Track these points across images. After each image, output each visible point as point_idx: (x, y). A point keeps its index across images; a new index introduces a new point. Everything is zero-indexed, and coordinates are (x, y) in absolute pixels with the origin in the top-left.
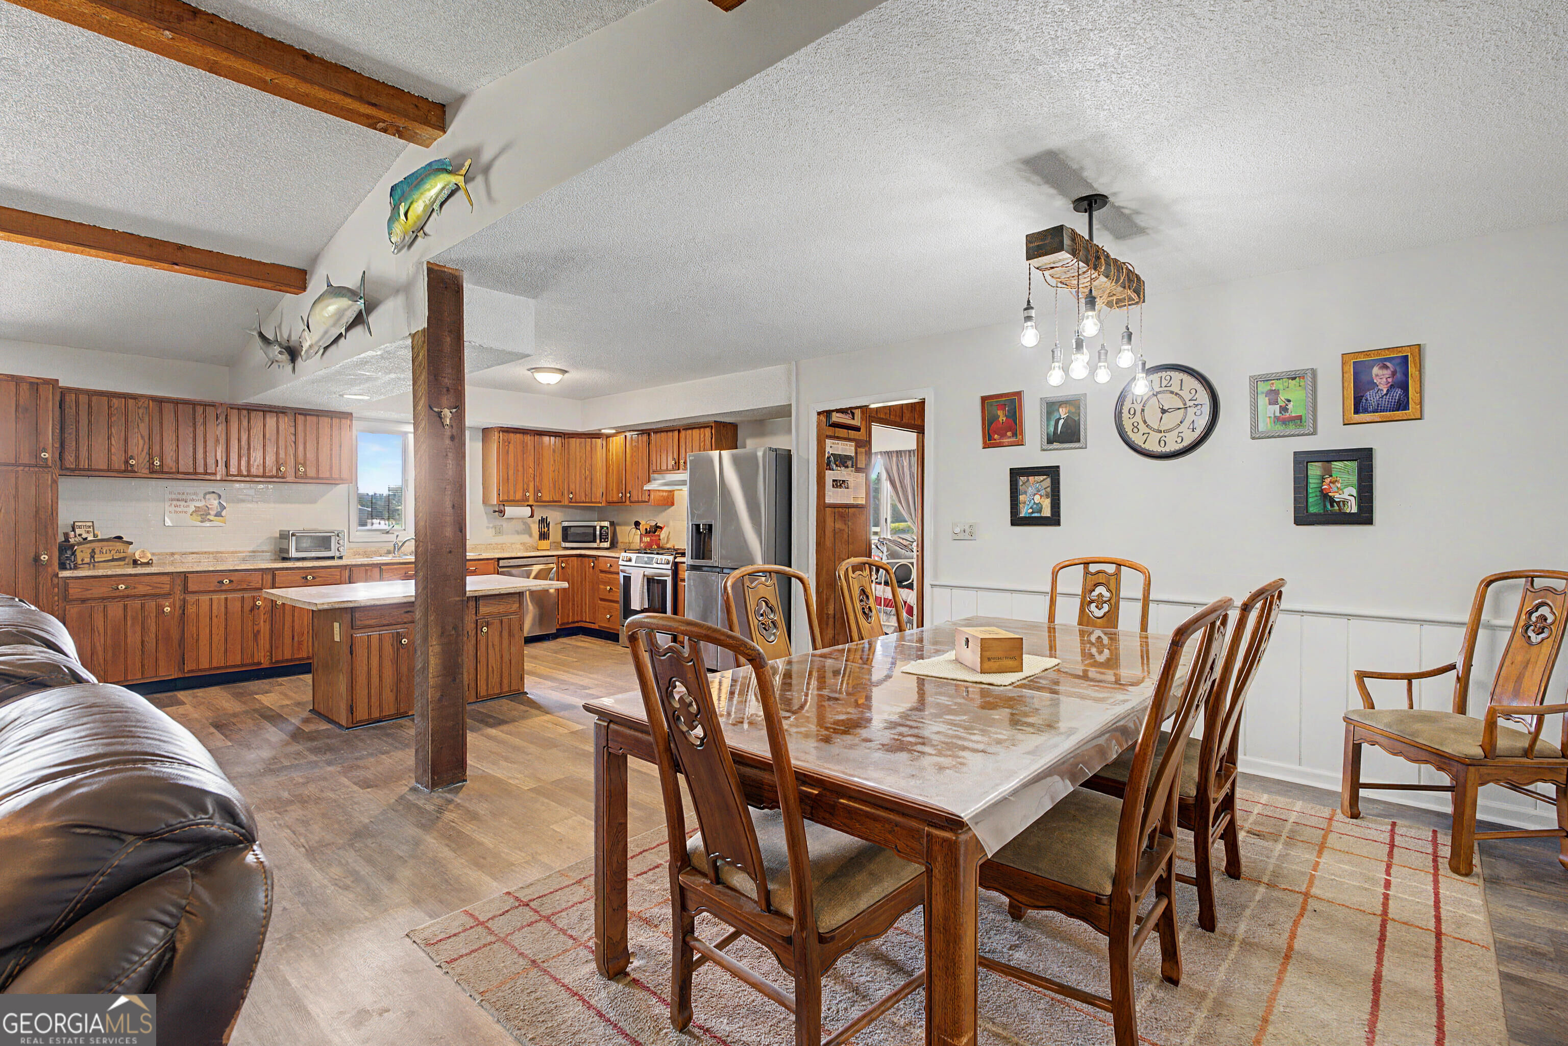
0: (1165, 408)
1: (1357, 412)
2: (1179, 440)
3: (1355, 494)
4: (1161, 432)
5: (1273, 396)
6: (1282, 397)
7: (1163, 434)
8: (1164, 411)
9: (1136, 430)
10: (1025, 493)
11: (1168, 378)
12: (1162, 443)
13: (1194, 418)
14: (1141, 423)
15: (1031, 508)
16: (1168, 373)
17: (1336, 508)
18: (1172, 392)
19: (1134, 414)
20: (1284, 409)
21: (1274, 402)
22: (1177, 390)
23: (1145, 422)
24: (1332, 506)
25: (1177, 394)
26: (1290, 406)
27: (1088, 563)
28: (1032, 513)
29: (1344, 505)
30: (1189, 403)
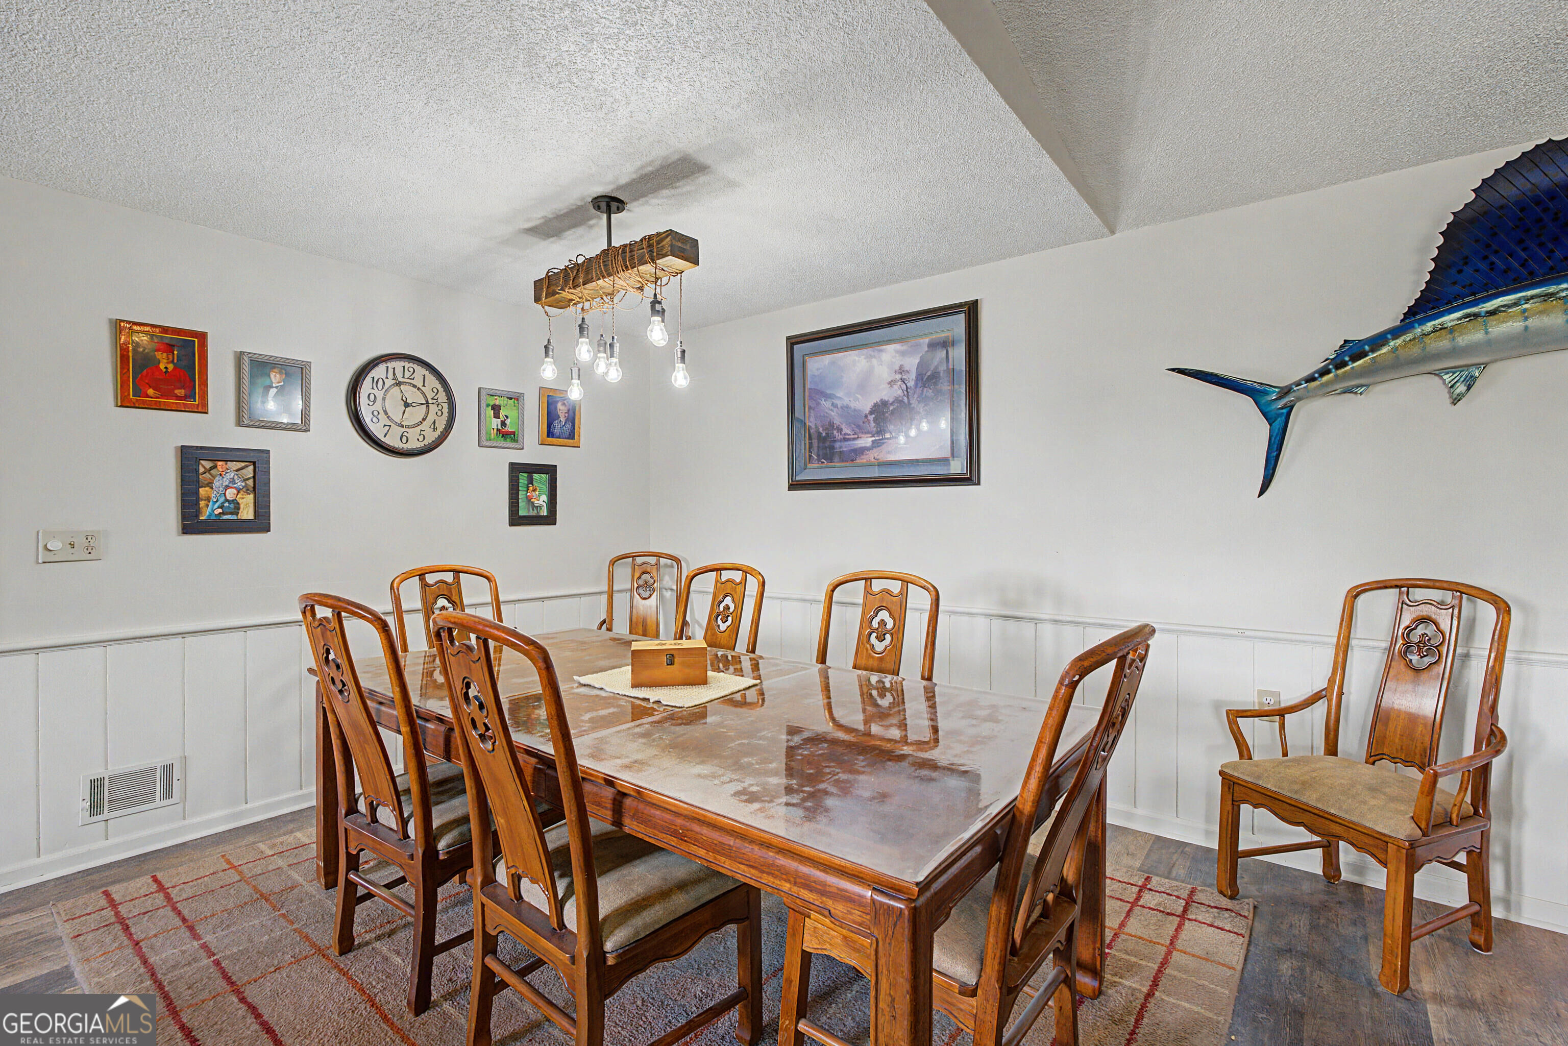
0: (409, 401)
1: (548, 436)
2: (421, 438)
3: (546, 501)
4: (402, 426)
5: (496, 409)
6: (503, 413)
7: (404, 429)
8: (407, 405)
9: (375, 420)
10: (210, 485)
11: (411, 370)
12: (404, 439)
13: (436, 417)
14: (381, 412)
15: (221, 507)
16: (411, 365)
17: (535, 511)
18: (414, 386)
19: (374, 401)
20: (503, 424)
21: (497, 416)
22: (420, 385)
23: (386, 412)
24: (533, 510)
25: (419, 389)
26: (508, 422)
27: (424, 574)
28: (223, 513)
29: (541, 509)
30: (430, 401)
